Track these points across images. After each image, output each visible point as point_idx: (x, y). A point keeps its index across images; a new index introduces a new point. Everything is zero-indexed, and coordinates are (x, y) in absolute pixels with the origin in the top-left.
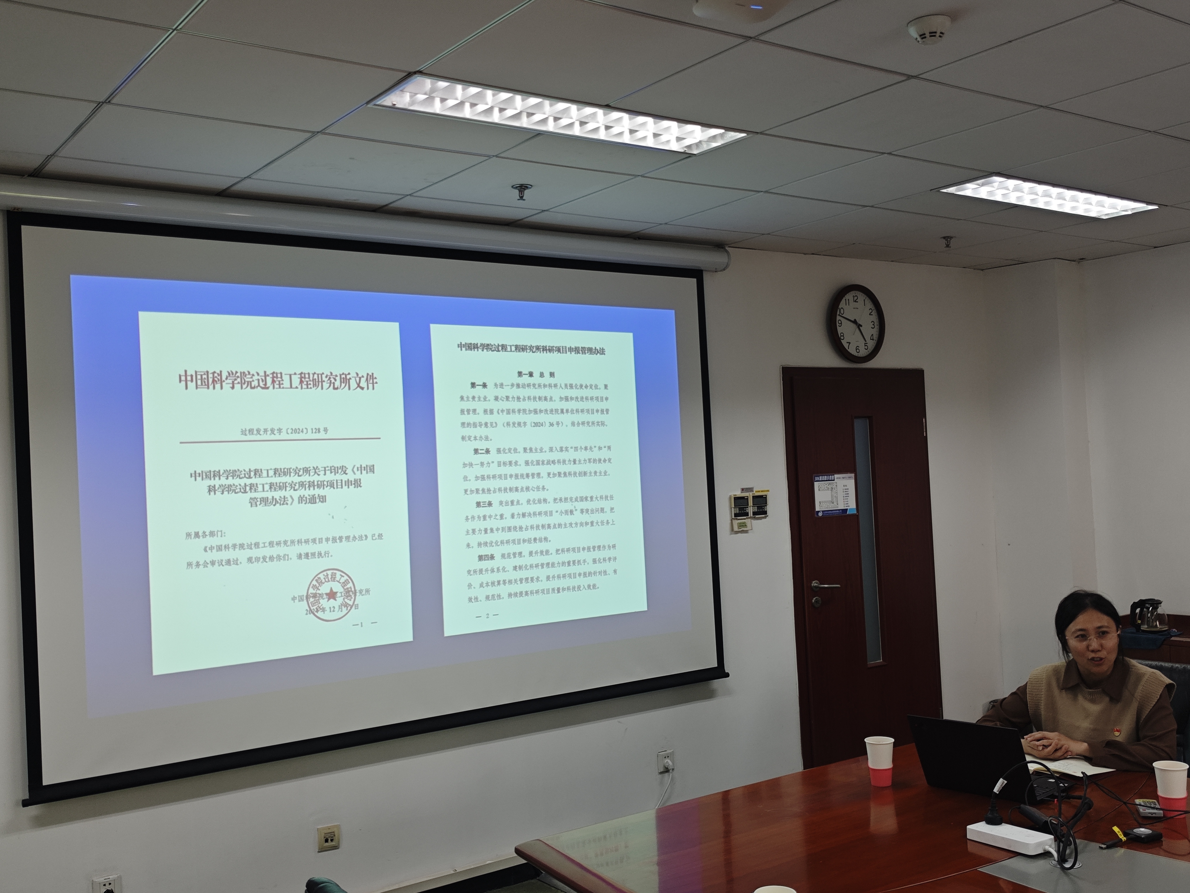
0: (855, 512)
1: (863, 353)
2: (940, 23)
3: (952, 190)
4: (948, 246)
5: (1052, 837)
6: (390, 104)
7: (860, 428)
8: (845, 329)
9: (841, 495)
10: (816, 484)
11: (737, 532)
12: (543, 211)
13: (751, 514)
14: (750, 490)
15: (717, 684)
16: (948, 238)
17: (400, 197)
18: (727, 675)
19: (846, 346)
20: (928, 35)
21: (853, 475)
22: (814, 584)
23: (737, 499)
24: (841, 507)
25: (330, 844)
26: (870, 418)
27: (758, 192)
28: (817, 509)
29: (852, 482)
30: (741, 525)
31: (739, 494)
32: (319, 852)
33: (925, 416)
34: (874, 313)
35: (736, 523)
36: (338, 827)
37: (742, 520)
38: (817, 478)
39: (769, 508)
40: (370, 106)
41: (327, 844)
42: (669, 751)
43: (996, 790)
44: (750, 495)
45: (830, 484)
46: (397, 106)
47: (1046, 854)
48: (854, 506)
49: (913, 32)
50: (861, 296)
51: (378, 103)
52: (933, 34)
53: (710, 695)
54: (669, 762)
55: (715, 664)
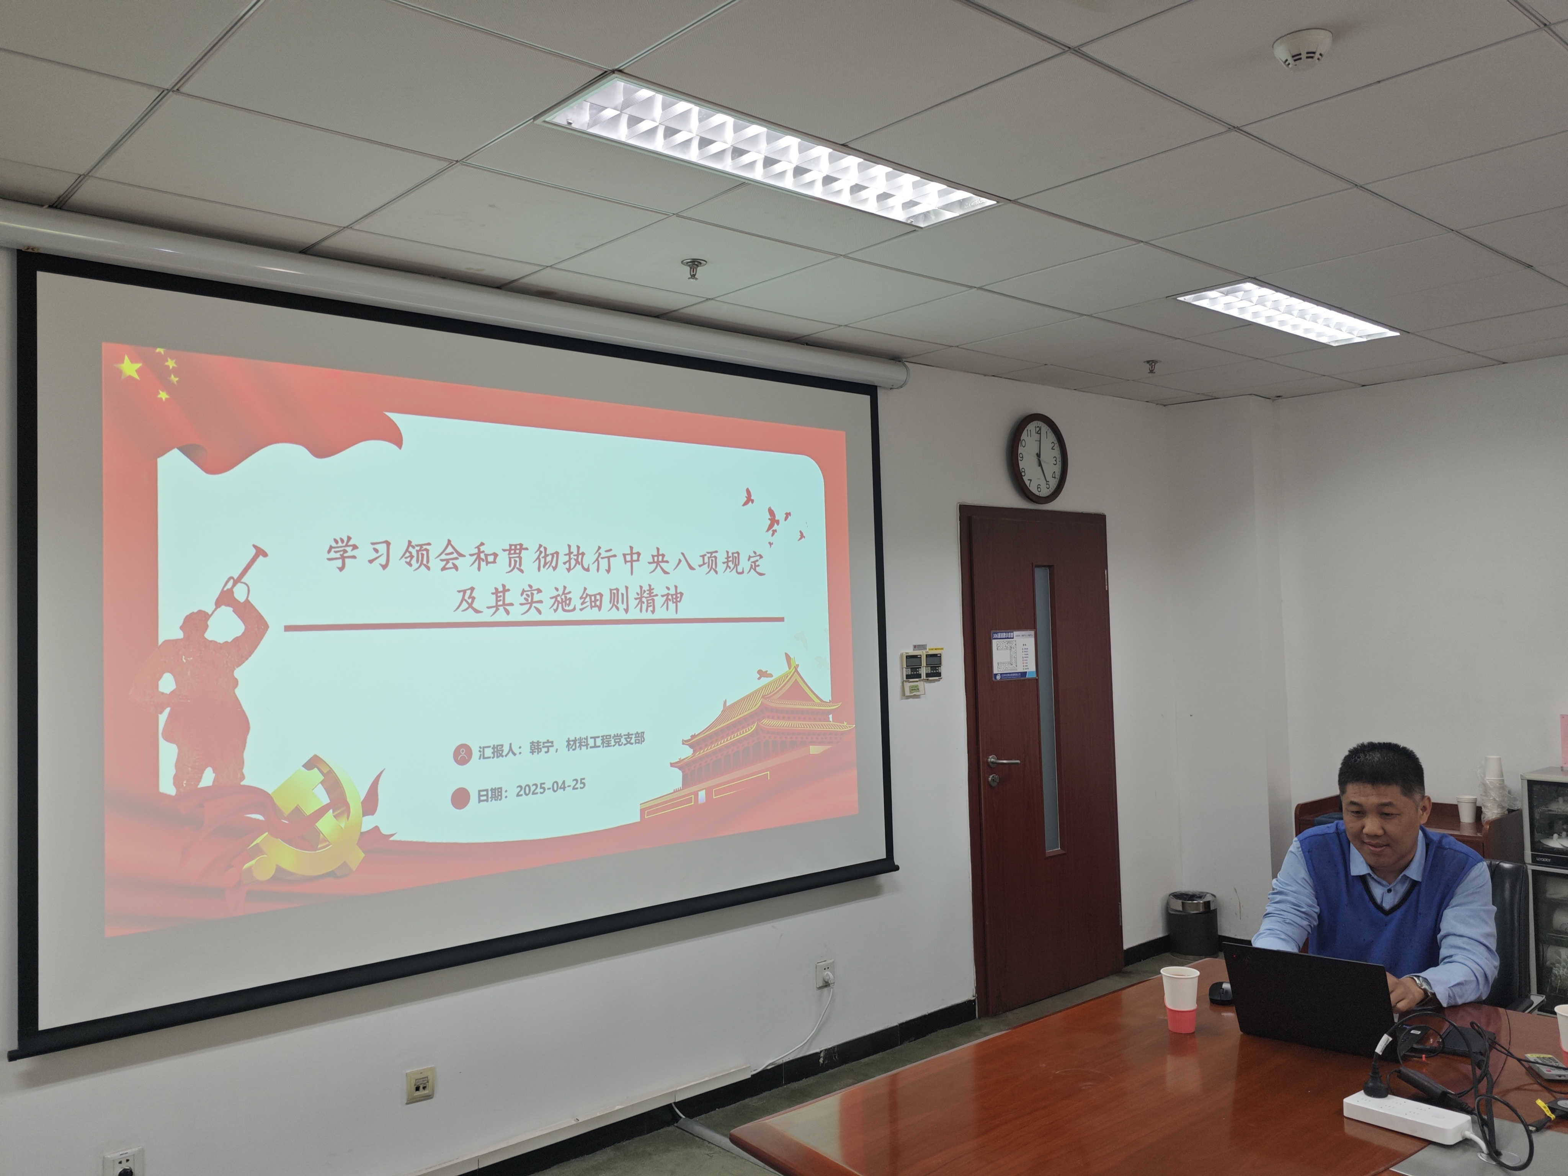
0: (1034, 676)
1: (1045, 492)
2: (1322, 41)
4: (1152, 371)
5: (1468, 1118)
6: (564, 123)
7: (1041, 577)
8: (1027, 464)
9: (1020, 655)
10: (994, 642)
11: (908, 697)
12: (708, 299)
13: (924, 676)
14: (923, 647)
15: (884, 879)
16: (1152, 363)
18: (897, 868)
19: (1027, 483)
20: (1304, 56)
21: (1032, 633)
22: (992, 759)
23: (909, 657)
24: (1020, 669)
25: (422, 1092)
26: (1050, 567)
27: (971, 287)
28: (995, 672)
29: (1032, 640)
30: (913, 689)
31: (911, 652)
32: (407, 1104)
33: (1106, 567)
34: (1057, 447)
35: (907, 685)
36: (432, 1070)
37: (914, 682)
38: (995, 636)
39: (943, 670)
40: (539, 121)
41: (418, 1093)
42: (829, 961)
43: (1379, 1049)
44: (923, 653)
45: (1008, 642)
46: (574, 126)
48: (1034, 669)
49: (1282, 53)
50: (1045, 428)
51: (548, 120)
52: (1311, 55)
53: (876, 892)
54: (828, 974)
55: (883, 855)
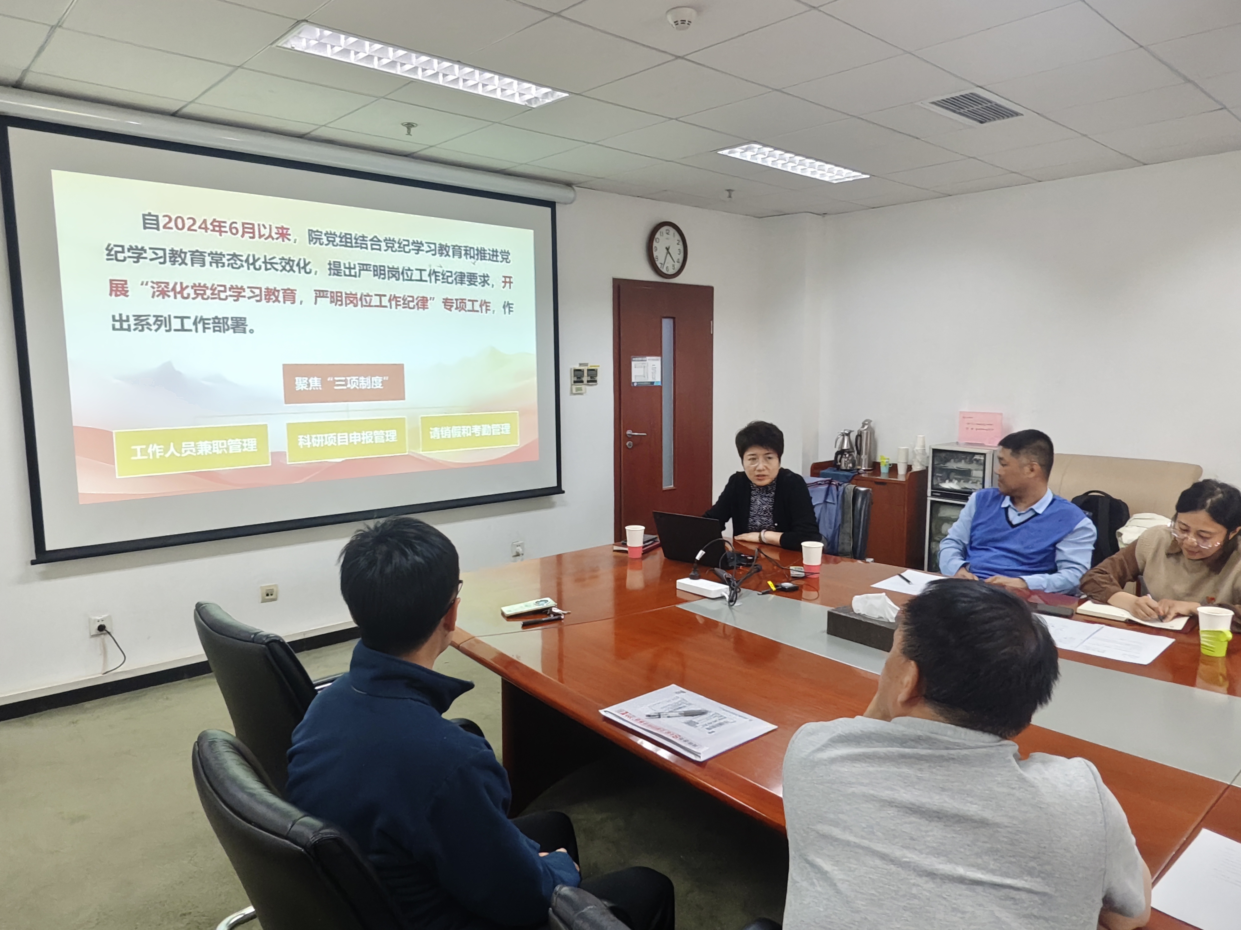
0: (660, 384)
1: (671, 271)
2: (688, 14)
3: (725, 152)
4: (730, 197)
5: (728, 587)
6: (289, 47)
7: (667, 325)
8: (659, 254)
9: (650, 371)
10: (633, 363)
11: (575, 394)
12: (431, 146)
13: (585, 382)
14: (586, 365)
15: (556, 497)
16: (729, 191)
17: (317, 127)
18: (563, 492)
19: (659, 266)
20: (680, 22)
22: (629, 432)
23: (576, 370)
24: (650, 380)
25: (270, 597)
26: (674, 318)
27: (589, 143)
28: (633, 381)
29: (659, 362)
30: (577, 389)
31: (578, 367)
32: (262, 602)
33: (712, 319)
34: (681, 243)
35: (574, 387)
36: (276, 586)
37: (579, 386)
38: (634, 359)
39: (598, 378)
40: (274, 46)
41: (267, 597)
42: (520, 542)
43: (698, 557)
44: (585, 368)
45: (643, 363)
46: (296, 49)
47: (723, 597)
48: (659, 380)
49: (670, 19)
50: (672, 231)
51: (279, 45)
52: (683, 22)
53: (552, 506)
54: (520, 549)
55: (555, 484)
